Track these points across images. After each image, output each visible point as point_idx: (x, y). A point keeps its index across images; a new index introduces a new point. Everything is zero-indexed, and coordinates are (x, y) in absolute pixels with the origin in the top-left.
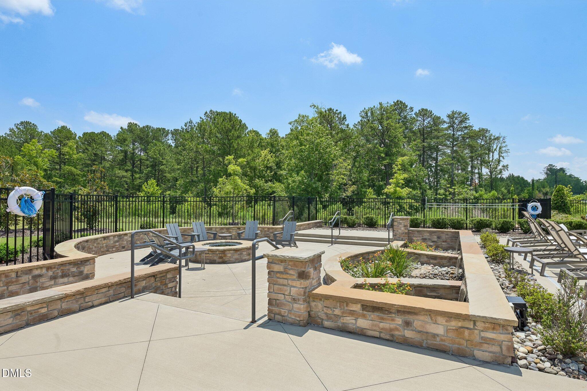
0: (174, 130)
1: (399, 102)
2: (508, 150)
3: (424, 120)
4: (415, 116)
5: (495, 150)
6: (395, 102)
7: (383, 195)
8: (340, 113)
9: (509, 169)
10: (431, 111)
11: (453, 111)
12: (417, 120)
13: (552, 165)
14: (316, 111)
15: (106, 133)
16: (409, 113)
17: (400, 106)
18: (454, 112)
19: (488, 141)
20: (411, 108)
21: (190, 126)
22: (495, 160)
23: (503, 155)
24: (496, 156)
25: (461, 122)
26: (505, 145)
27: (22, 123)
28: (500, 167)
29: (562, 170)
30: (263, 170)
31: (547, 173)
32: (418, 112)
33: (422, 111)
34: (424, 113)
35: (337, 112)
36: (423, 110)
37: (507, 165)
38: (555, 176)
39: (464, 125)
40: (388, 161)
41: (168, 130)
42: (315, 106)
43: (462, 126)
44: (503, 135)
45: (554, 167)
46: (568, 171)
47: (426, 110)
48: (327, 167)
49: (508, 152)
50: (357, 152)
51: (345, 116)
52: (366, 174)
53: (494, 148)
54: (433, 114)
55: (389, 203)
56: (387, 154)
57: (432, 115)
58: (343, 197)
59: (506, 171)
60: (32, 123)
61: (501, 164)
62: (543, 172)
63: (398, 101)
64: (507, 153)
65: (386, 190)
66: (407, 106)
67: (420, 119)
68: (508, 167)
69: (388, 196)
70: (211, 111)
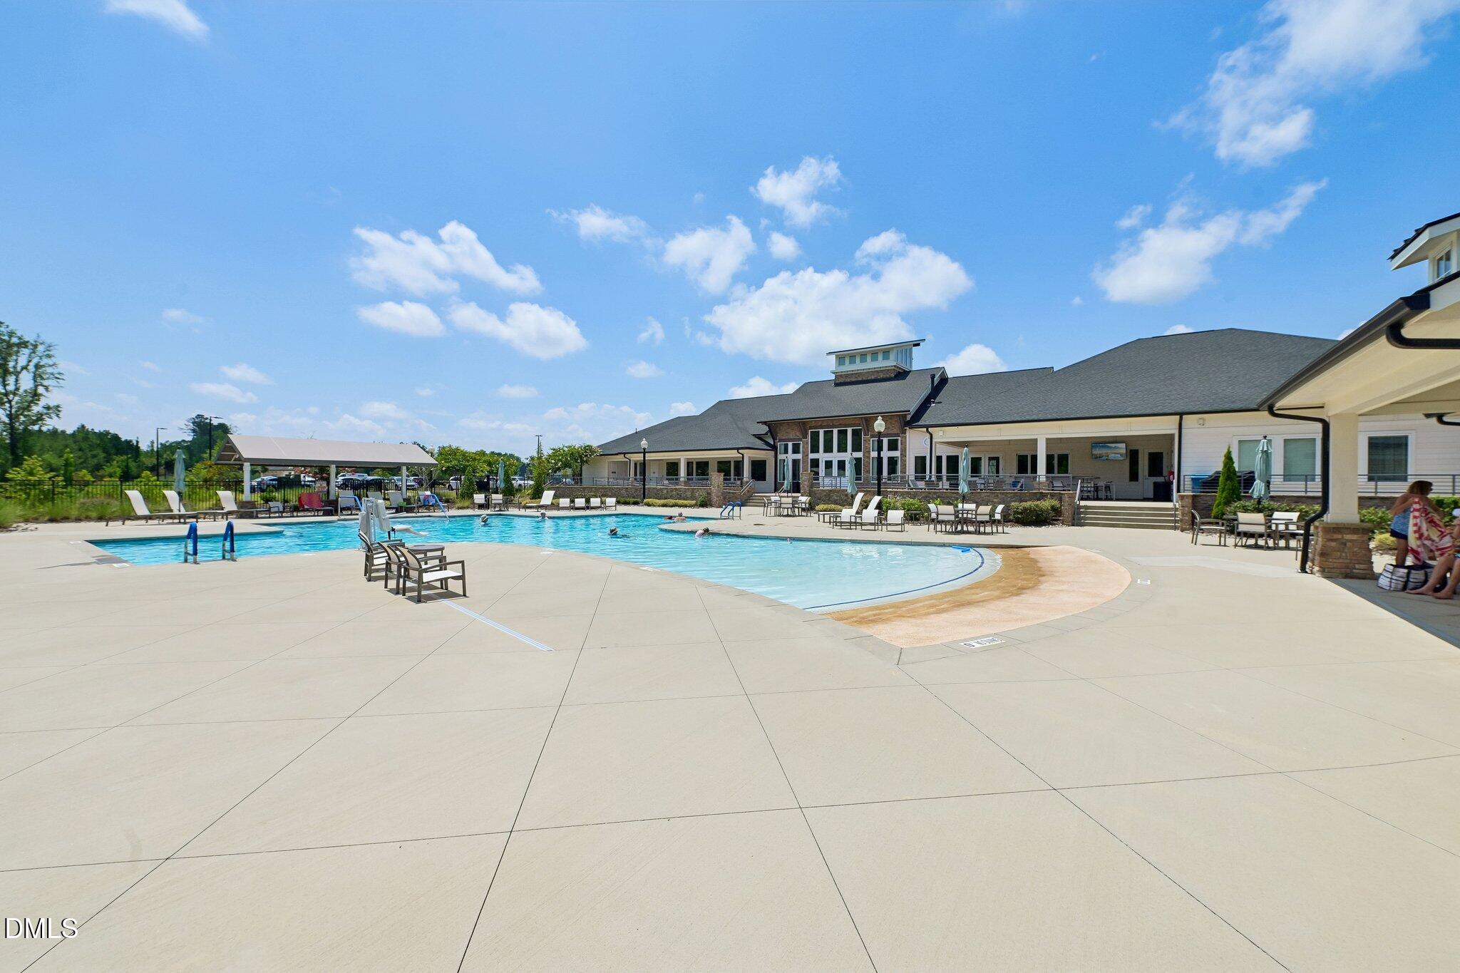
2: (59, 374)
5: (23, 369)
9: (61, 414)
13: (202, 416)
22: (24, 391)
23: (45, 383)
24: (26, 382)
26: (51, 363)
28: (36, 409)
31: (194, 431)
37: (58, 406)
38: (208, 437)
44: (45, 338)
49: (59, 378)
53: (19, 365)
59: (55, 418)
61: (43, 402)
62: (184, 427)
64: (58, 380)
68: (59, 411)
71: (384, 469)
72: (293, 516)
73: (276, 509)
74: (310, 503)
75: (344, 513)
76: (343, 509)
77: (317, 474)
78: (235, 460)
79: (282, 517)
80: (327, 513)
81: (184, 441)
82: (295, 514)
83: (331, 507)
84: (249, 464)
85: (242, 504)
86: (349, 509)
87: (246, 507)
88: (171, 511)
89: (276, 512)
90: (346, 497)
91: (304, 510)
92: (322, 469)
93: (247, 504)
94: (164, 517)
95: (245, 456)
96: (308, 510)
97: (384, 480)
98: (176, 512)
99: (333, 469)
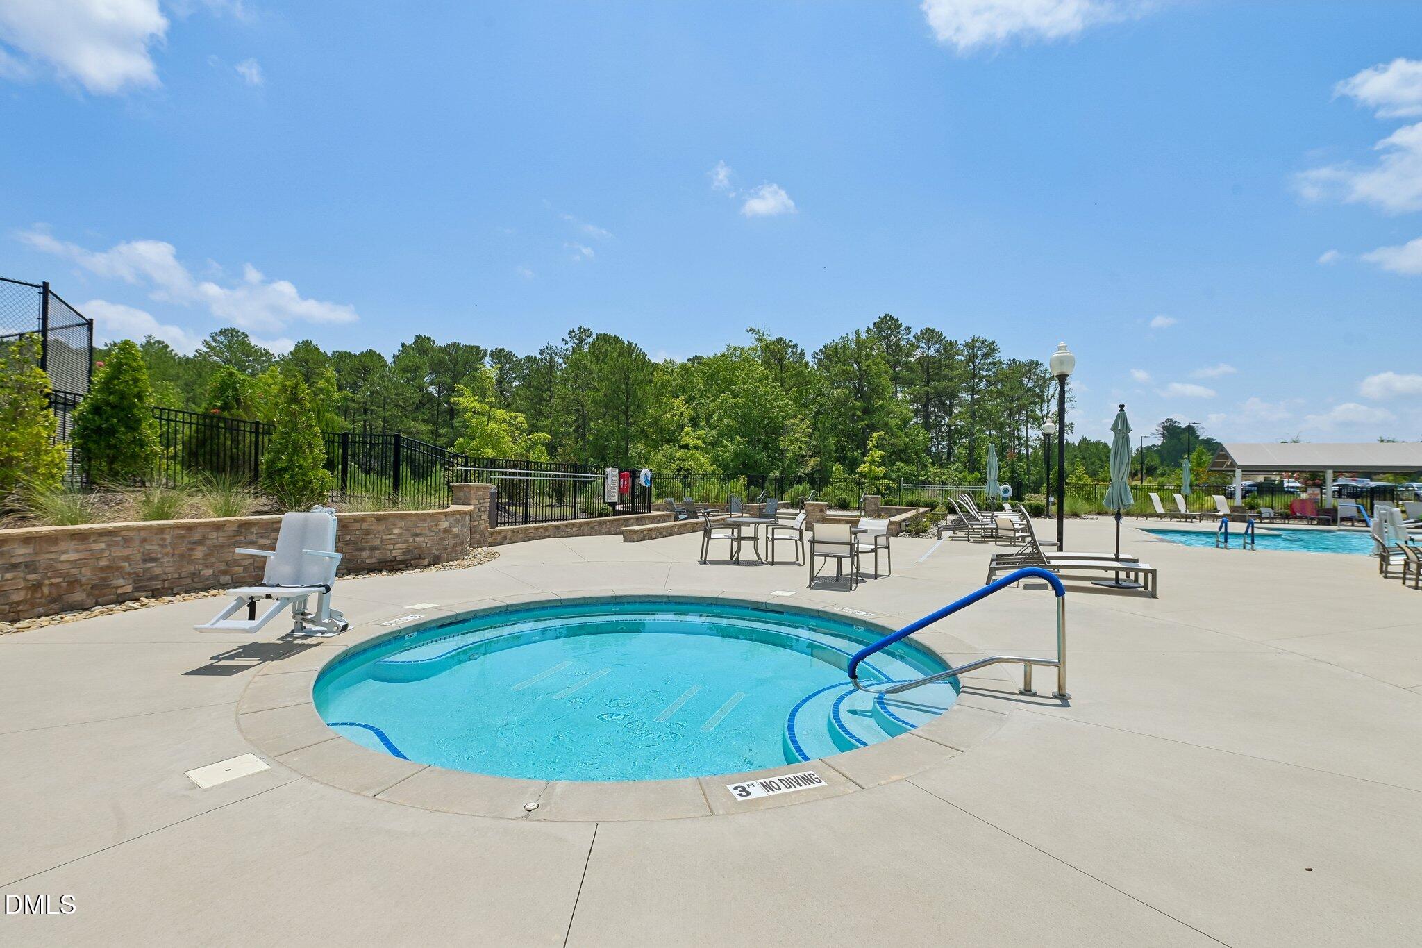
0: (496, 349)
1: (888, 318)
2: (1073, 396)
3: (929, 348)
4: (914, 340)
5: (1053, 396)
6: (882, 317)
7: (855, 474)
8: (796, 345)
10: (941, 333)
11: (974, 338)
12: (918, 347)
13: (1171, 420)
14: (755, 339)
15: (375, 352)
16: (904, 337)
17: (888, 326)
18: (976, 339)
19: (1040, 382)
20: (908, 329)
21: (548, 354)
22: (1053, 414)
24: (1055, 407)
25: (986, 355)
27: (223, 332)
29: (1190, 430)
30: (675, 431)
31: (1163, 435)
32: (919, 334)
33: (926, 332)
34: (930, 335)
35: (790, 344)
36: (927, 330)
37: (1072, 424)
38: (1178, 440)
39: (991, 360)
40: (866, 422)
41: (486, 350)
42: (754, 331)
43: (989, 361)
45: (1176, 424)
46: (1201, 431)
47: (933, 330)
48: (776, 430)
49: (1074, 401)
50: (821, 405)
51: (802, 351)
52: (832, 441)
53: (1050, 394)
54: (944, 338)
55: (864, 483)
56: (865, 411)
57: (941, 340)
58: (799, 474)
59: (1070, 433)
60: (241, 331)
62: (1155, 432)
63: (886, 316)
65: (859, 470)
66: (900, 325)
67: (923, 345)
68: (1072, 427)
69: (863, 475)
70: (580, 328)
71: (1395, 474)
72: (1285, 524)
73: (1267, 515)
74: (1303, 509)
75: (1345, 523)
76: (1343, 519)
77: (1308, 479)
78: (1227, 466)
79: (1273, 523)
80: (1327, 523)
81: (1154, 446)
82: (1287, 521)
83: (1330, 517)
84: (1240, 470)
85: (1233, 509)
86: (1350, 519)
87: (1237, 511)
88: (1180, 511)
89: (1267, 518)
90: (1347, 506)
91: (1295, 518)
92: (1314, 476)
93: (1239, 509)
94: (1176, 517)
95: (1239, 463)
96: (1301, 518)
97: (1396, 487)
98: (1183, 512)
99: (1329, 475)
